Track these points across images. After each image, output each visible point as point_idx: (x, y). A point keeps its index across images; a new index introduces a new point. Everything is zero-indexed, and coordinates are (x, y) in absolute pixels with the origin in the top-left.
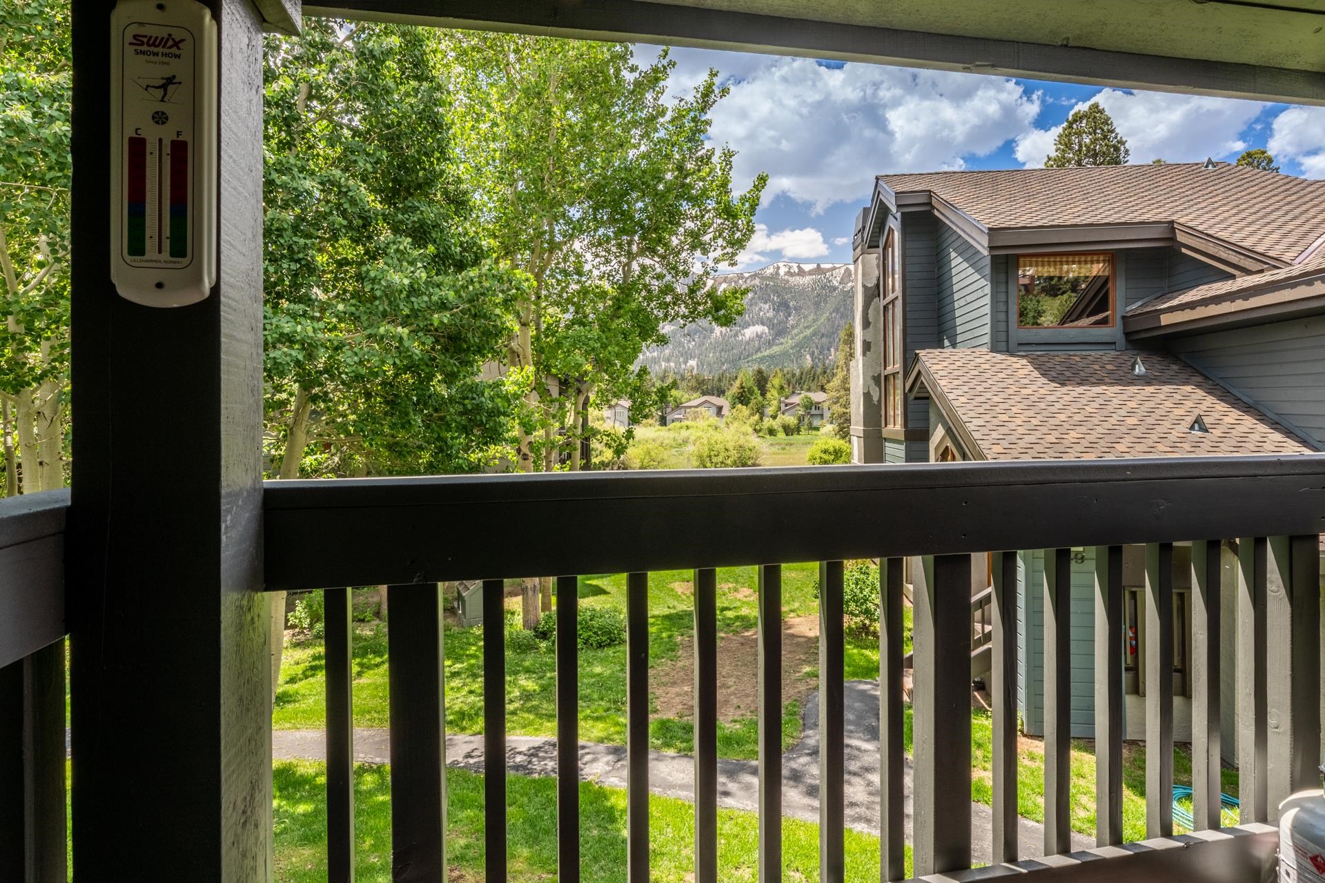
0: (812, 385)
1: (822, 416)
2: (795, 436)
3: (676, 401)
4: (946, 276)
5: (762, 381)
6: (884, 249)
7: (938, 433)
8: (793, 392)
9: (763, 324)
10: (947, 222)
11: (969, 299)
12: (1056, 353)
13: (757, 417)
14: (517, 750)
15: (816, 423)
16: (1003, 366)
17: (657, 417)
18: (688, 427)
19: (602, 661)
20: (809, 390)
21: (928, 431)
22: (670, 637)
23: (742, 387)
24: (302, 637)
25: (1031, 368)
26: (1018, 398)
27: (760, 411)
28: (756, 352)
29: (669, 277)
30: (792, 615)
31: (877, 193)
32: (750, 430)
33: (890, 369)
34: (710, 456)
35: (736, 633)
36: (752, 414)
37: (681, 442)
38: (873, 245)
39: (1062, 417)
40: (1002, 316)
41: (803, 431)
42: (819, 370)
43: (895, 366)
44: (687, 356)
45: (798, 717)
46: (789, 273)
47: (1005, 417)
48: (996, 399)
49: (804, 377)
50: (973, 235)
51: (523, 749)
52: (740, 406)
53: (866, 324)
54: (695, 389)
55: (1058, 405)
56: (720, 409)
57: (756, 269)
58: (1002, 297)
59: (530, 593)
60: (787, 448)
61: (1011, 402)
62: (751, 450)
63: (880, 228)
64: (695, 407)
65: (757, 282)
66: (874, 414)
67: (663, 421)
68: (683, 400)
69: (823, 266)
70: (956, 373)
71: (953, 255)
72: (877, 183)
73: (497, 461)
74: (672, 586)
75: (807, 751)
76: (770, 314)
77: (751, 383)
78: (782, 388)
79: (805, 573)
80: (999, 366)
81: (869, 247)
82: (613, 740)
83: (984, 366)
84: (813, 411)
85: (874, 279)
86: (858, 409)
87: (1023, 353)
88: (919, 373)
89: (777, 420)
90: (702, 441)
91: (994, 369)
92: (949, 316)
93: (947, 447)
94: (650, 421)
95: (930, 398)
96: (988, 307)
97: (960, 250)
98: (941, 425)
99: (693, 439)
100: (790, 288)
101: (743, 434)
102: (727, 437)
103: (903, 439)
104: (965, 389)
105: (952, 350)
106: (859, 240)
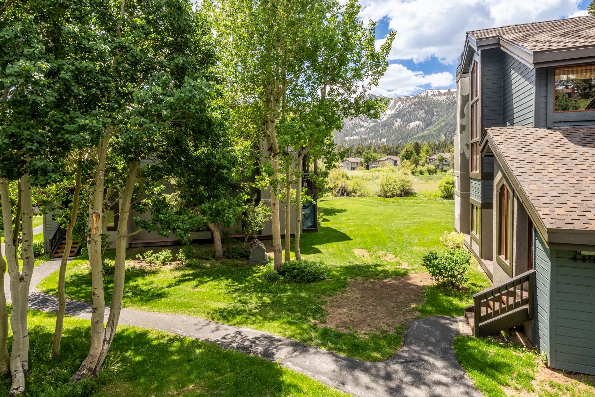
0: (444, 150)
1: (449, 165)
2: (434, 175)
3: (374, 158)
4: (508, 85)
5: (417, 148)
6: (472, 73)
7: (498, 177)
8: (434, 153)
9: (419, 120)
10: (508, 52)
11: (521, 97)
12: (581, 127)
13: (414, 166)
14: (248, 338)
15: (446, 168)
16: (542, 136)
17: (365, 166)
18: (379, 171)
19: (307, 290)
20: (443, 152)
21: (493, 174)
22: (345, 279)
23: (407, 151)
24: (181, 265)
25: (562, 136)
26: (551, 155)
27: (417, 163)
28: (416, 134)
29: (346, 95)
30: (413, 272)
31: (467, 41)
32: (410, 172)
33: (474, 140)
34: (387, 185)
35: (380, 280)
36: (412, 164)
37: (375, 177)
38: (465, 72)
39: (583, 167)
40: (543, 106)
41: (438, 173)
42: (449, 142)
43: (477, 138)
44: (381, 137)
45: (402, 336)
46: (434, 95)
47: (541, 167)
48: (536, 156)
49: (440, 146)
50: (524, 58)
51: (250, 337)
52: (405, 160)
53: (463, 116)
54: (383, 152)
55: (580, 160)
56: (395, 162)
57: (416, 94)
58: (544, 94)
59: (277, 252)
60: (429, 181)
61: (546, 158)
62: (408, 182)
63: (470, 61)
64: (383, 161)
65: (417, 100)
66: (466, 165)
67: (368, 168)
68: (378, 158)
69: (451, 90)
70: (510, 140)
71: (513, 72)
72: (467, 36)
73: (267, 188)
74: (353, 251)
75: (402, 360)
76: (423, 115)
77: (411, 149)
78: (428, 151)
79: (424, 248)
80: (540, 136)
81: (464, 73)
82: (296, 338)
83: (529, 136)
84: (444, 163)
85: (467, 91)
86: (458, 161)
87: (557, 128)
88: (487, 141)
89: (425, 167)
90: (385, 177)
91: (536, 138)
92: (509, 108)
93: (503, 185)
94: (361, 168)
95: (493, 156)
96: (534, 100)
97: (517, 69)
98: (500, 171)
99: (381, 176)
100: (434, 102)
101: (406, 174)
102: (397, 176)
103: (480, 178)
104: (515, 150)
105: (510, 127)
106: (459, 70)
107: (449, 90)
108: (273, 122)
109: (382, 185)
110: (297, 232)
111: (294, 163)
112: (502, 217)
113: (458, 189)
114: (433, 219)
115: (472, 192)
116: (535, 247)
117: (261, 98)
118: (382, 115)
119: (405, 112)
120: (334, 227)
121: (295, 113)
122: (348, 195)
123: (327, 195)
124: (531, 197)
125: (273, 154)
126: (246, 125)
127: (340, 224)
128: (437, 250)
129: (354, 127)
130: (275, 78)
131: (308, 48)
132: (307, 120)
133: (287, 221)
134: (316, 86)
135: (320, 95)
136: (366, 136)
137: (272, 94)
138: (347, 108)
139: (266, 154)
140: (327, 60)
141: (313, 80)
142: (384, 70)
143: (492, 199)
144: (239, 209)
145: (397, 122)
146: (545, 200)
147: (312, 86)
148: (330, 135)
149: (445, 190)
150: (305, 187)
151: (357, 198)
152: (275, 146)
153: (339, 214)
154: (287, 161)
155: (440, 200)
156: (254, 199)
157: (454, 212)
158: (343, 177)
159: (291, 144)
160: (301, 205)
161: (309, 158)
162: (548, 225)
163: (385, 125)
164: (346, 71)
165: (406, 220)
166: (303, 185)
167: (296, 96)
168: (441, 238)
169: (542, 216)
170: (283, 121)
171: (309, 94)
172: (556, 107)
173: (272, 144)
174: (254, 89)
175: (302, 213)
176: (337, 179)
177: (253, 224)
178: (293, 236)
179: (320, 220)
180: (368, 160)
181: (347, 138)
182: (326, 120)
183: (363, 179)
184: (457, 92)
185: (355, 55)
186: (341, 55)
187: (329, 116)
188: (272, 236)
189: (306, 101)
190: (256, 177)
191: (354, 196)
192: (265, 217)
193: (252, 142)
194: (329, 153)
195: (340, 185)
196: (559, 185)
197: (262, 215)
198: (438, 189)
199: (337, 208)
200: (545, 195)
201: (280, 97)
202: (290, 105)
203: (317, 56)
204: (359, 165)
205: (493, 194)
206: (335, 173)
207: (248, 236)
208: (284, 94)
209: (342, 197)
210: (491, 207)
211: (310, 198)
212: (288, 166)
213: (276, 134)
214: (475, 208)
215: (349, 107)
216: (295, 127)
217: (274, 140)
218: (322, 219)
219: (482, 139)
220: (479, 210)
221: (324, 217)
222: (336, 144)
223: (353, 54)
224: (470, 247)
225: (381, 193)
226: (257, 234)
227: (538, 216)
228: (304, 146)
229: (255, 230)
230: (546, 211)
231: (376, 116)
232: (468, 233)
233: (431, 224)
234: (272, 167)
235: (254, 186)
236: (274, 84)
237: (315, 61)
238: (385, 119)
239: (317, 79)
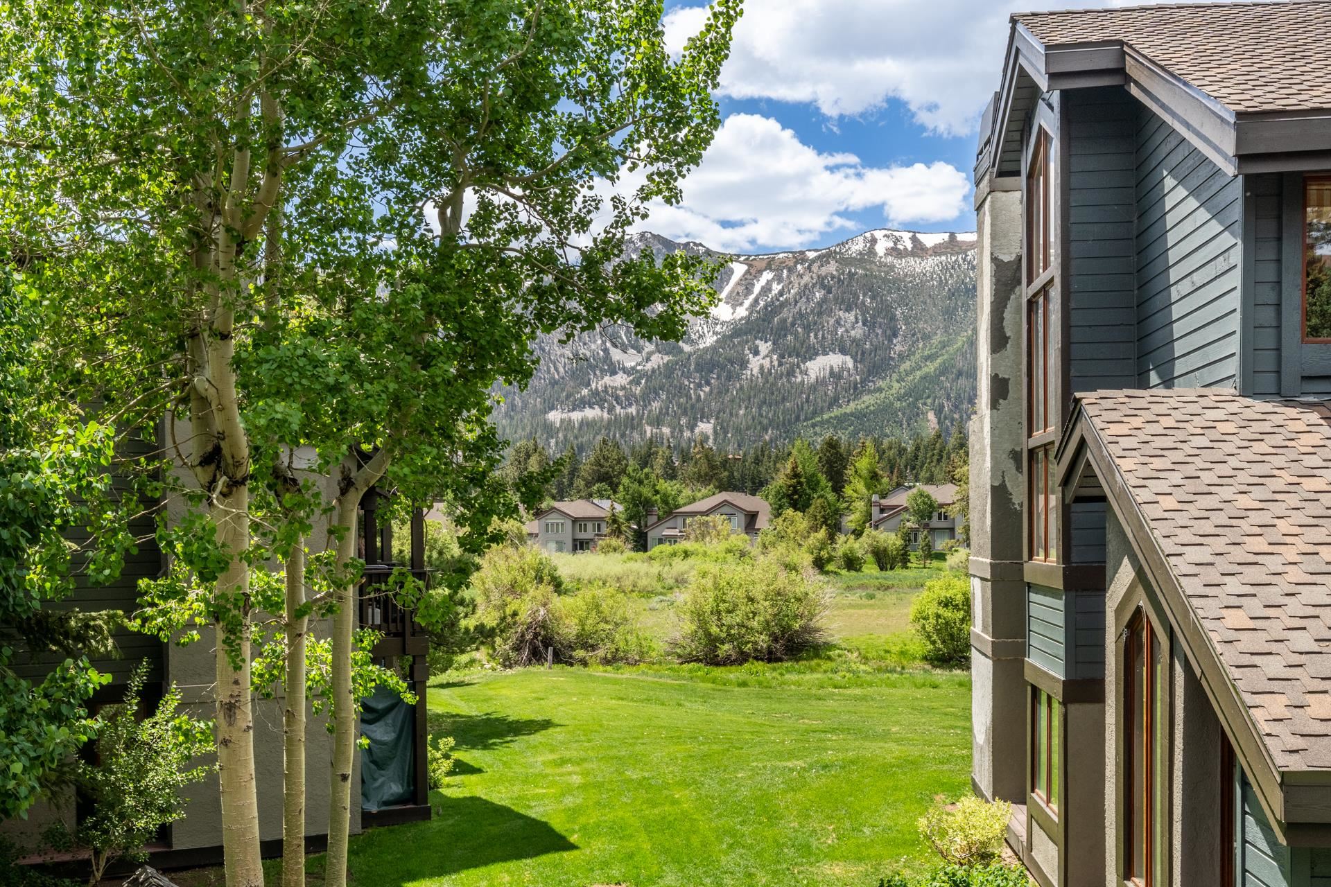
0: (936, 471)
1: (952, 530)
2: (899, 572)
3: (665, 502)
4: (1155, 232)
5: (835, 464)
6: (1030, 176)
7: (1123, 577)
8: (899, 485)
9: (843, 351)
10: (1154, 108)
11: (1199, 278)
13: (822, 533)
15: (941, 544)
16: (1266, 427)
17: (630, 534)
18: (686, 554)
20: (930, 480)
21: (1104, 570)
23: (796, 475)
26: (1293, 500)
27: (833, 524)
28: (830, 406)
29: (545, 234)
31: (1013, 52)
32: (809, 559)
33: (1039, 436)
34: (719, 613)
36: (815, 529)
37: (671, 582)
38: (1007, 170)
40: (1267, 315)
41: (914, 562)
42: (952, 442)
43: (1049, 432)
44: (696, 413)
46: (894, 251)
47: (1260, 544)
48: (1244, 501)
49: (921, 455)
50: (1203, 131)
52: (790, 512)
53: (999, 341)
54: (704, 478)
56: (752, 518)
57: (832, 244)
58: (1268, 272)
60: (879, 594)
61: (1278, 509)
62: (799, 600)
63: (1022, 132)
64: (703, 514)
65: (832, 268)
66: (1011, 532)
67: (641, 543)
68: (681, 502)
69: (959, 238)
70: (1160, 442)
71: (1169, 182)
72: (1013, 30)
73: (196, 635)
76: (858, 332)
77: (812, 466)
78: (874, 476)
80: (1257, 427)
81: (1001, 174)
83: (1222, 427)
84: (935, 523)
85: (1013, 249)
86: (981, 519)
87: (1311, 399)
88: (1082, 443)
89: (863, 539)
90: (708, 582)
91: (1245, 433)
92: (1159, 319)
93: (1138, 610)
94: (614, 542)
95: (1103, 499)
96: (1237, 294)
97: (1183, 170)
98: (1126, 560)
99: (693, 577)
100: (896, 281)
101: (791, 568)
102: (757, 574)
103: (1059, 584)
104: (1176, 478)
105: (1161, 391)
106: (987, 161)
107: (952, 236)
108: (225, 337)
109: (699, 616)
110: (337, 828)
111: (319, 523)
112: (1136, 732)
113: (984, 629)
114: (893, 746)
115: (1035, 641)
116: (1244, 841)
117: (167, 227)
118: (696, 325)
119: (787, 314)
120: (500, 796)
121: (325, 301)
122: (559, 658)
123: (472, 661)
124: (1227, 657)
125: (222, 481)
126: (93, 347)
127: (526, 781)
128: (907, 873)
129: (583, 368)
130: (233, 139)
131: (381, 23)
132: (379, 336)
133: (290, 778)
134: (416, 187)
135: (437, 229)
136: (633, 410)
137: (219, 213)
138: (551, 289)
139: (193, 481)
140: (465, 79)
141: (405, 161)
142: (701, 140)
143: (1102, 663)
144: (59, 734)
145: (756, 352)
146: (1273, 666)
147: (400, 187)
148: (478, 404)
149: (938, 632)
150: (373, 627)
151: (598, 671)
152: (235, 445)
153: (521, 742)
154: (287, 511)
155: (918, 669)
156: (136, 683)
157: (969, 718)
158: (540, 579)
159: (307, 436)
160: (353, 709)
161: (390, 499)
162: (1282, 760)
163: (708, 364)
164: (546, 131)
165: (791, 755)
166: (362, 620)
167: (329, 225)
168: (922, 823)
169: (1265, 728)
170: (270, 334)
171: (386, 222)
172: (1314, 321)
173: (221, 436)
174: (130, 182)
175: (356, 742)
176: (514, 589)
177: (129, 801)
178: (317, 843)
179: (439, 768)
180: (641, 508)
181: (555, 416)
182: (461, 337)
183: (621, 590)
184: (977, 245)
185: (582, 66)
186: (522, 63)
187: (475, 320)
188: (219, 851)
189: (376, 250)
190: (143, 583)
191: (584, 663)
192: (189, 762)
193: (120, 425)
194: (477, 479)
195: (524, 617)
196: (1317, 611)
197: (174, 755)
198: (912, 629)
199: (517, 713)
200: (1274, 647)
201: (257, 229)
202: (300, 266)
203: (419, 58)
204: (605, 530)
205: (1102, 647)
206: (502, 564)
207: (107, 853)
208: (274, 219)
209: (536, 669)
210: (1100, 698)
211: (393, 679)
212: (291, 538)
213: (235, 394)
214: (1044, 698)
215: (561, 288)
216: (323, 364)
217: (229, 420)
218: (446, 765)
219: (1067, 431)
220: (1057, 708)
221: (456, 755)
222: (507, 443)
223: (573, 62)
224: (1025, 854)
225: (693, 647)
226: (148, 844)
227: (1249, 727)
228: (365, 447)
229: (141, 824)
230: (1276, 705)
231: (669, 330)
232: (1021, 799)
233: (886, 770)
234: (219, 538)
235: (134, 625)
236: (230, 171)
237: (411, 82)
238: (710, 340)
239: (423, 157)
